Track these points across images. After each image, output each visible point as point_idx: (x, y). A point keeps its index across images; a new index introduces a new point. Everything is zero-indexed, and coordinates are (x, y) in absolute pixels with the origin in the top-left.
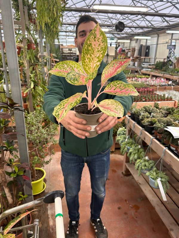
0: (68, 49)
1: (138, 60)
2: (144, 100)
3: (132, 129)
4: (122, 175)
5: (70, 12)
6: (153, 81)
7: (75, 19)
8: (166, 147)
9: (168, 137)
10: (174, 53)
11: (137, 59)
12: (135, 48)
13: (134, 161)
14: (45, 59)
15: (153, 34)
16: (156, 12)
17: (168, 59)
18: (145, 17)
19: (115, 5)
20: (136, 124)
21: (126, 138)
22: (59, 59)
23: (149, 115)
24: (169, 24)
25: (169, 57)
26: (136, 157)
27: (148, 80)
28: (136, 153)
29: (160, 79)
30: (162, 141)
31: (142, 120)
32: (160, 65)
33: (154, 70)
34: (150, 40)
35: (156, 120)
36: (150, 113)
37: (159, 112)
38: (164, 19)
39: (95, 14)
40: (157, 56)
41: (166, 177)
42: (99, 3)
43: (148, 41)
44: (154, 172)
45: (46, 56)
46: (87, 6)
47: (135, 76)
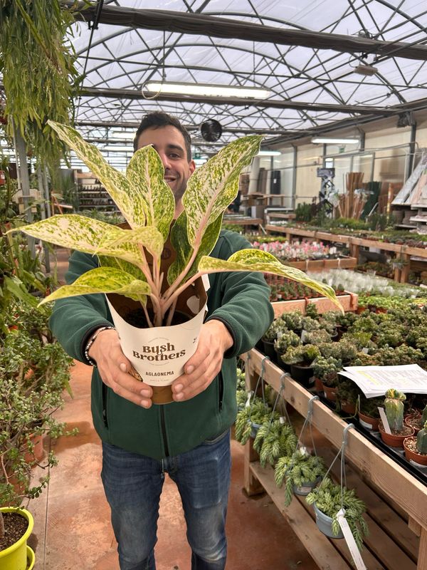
0: (93, 181)
1: (258, 203)
2: (280, 296)
3: (261, 376)
4: (243, 498)
5: (97, 99)
6: (295, 249)
7: (107, 114)
8: (348, 421)
9: (350, 394)
10: (333, 185)
11: (255, 200)
12: (248, 176)
13: (271, 461)
14: (32, 205)
15: (286, 146)
16: (286, 100)
17: (322, 199)
18: (265, 111)
19: (197, 84)
20: (268, 362)
21: (247, 399)
22: (73, 203)
23: (297, 339)
24: (315, 125)
25: (323, 193)
26: (275, 450)
27: (283, 246)
28: (274, 440)
29: (311, 244)
30: (338, 406)
31: (283, 350)
32: (307, 211)
33: (292, 223)
34: (280, 159)
35: (316, 348)
36: (298, 332)
37: (321, 328)
38: (305, 114)
39: (154, 102)
40: (298, 193)
41: (358, 503)
42: (161, 79)
43: (275, 161)
44: (326, 490)
45: (36, 199)
46: (135, 86)
47: (253, 238)
